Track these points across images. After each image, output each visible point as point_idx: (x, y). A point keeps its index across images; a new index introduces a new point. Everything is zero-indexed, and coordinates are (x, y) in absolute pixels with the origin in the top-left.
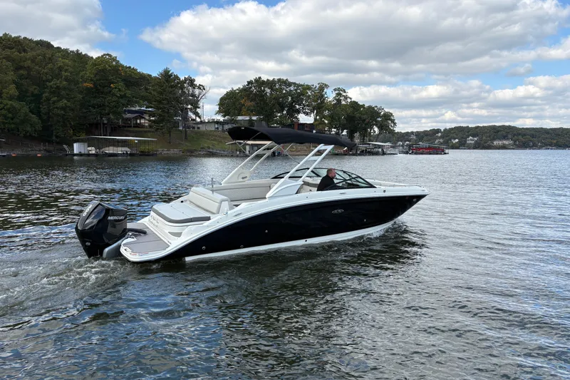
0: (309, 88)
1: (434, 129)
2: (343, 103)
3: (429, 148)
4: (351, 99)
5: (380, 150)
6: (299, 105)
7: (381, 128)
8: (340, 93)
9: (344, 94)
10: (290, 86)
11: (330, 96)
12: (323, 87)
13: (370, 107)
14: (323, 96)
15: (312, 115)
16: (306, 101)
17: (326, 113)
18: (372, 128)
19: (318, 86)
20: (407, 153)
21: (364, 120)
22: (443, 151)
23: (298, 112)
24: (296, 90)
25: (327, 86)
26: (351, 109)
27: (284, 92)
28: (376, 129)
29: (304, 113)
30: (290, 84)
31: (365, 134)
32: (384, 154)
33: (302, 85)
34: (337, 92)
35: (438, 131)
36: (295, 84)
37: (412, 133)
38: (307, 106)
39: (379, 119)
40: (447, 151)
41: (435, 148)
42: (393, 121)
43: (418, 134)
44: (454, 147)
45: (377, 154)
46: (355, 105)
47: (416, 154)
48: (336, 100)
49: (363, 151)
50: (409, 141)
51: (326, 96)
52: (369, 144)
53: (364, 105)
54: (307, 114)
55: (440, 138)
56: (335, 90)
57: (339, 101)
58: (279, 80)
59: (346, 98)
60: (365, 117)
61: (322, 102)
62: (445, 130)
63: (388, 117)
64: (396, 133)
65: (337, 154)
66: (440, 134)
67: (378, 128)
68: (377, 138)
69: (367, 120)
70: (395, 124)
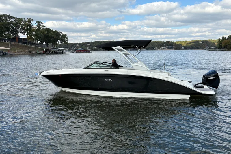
0: (22, 20)
1: (87, 42)
2: (41, 29)
3: (84, 50)
4: (45, 27)
5: (61, 51)
6: (18, 28)
7: (62, 41)
8: (39, 24)
9: (42, 24)
10: (11, 19)
11: (34, 25)
12: (30, 20)
13: (55, 31)
14: (30, 25)
15: (25, 34)
16: (22, 27)
17: (34, 33)
18: (57, 41)
19: (27, 20)
20: (74, 52)
21: (53, 37)
22: (89, 52)
23: (18, 32)
24: (15, 21)
25: (32, 20)
26: (47, 32)
27: (8, 21)
28: (59, 42)
29: (21, 33)
30: (11, 18)
31: (54, 43)
32: (63, 53)
33: (18, 19)
34: (38, 23)
35: (88, 43)
36: (14, 18)
37: (77, 44)
38: (22, 29)
39: (60, 37)
40: (91, 52)
41: (86, 50)
42: (67, 38)
43: (80, 44)
44: (95, 50)
45: (60, 53)
46: (48, 30)
47: (78, 53)
48: (38, 27)
49: (53, 52)
50: (76, 47)
51: (32, 25)
52: (56, 49)
53: (53, 30)
54: (23, 33)
55: (89, 46)
56: (37, 22)
57: (39, 28)
58: (5, 15)
59: (43, 26)
60: (53, 36)
61: (31, 28)
62: (91, 42)
63: (64, 36)
64: (68, 44)
65: (40, 54)
66: (89, 44)
67: (60, 41)
68: (60, 46)
69: (55, 37)
70: (68, 39)
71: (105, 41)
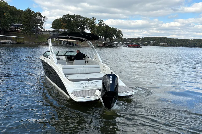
0: (88, 19)
1: (138, 38)
2: (102, 26)
3: (135, 45)
4: (105, 24)
5: (116, 45)
6: (85, 26)
7: (117, 36)
8: (101, 22)
9: (103, 22)
10: (81, 18)
11: (97, 23)
12: (94, 19)
13: (113, 28)
14: (94, 23)
15: (90, 30)
16: (88, 24)
17: (96, 30)
18: (113, 36)
19: (92, 18)
20: (126, 47)
21: (111, 33)
22: (140, 46)
23: (84, 29)
24: (84, 20)
25: (96, 19)
26: (106, 29)
27: (79, 20)
28: (115, 37)
29: (87, 29)
30: (81, 17)
31: (111, 38)
32: (117, 47)
33: (86, 18)
34: (100, 21)
35: (140, 38)
36: (83, 17)
37: (130, 39)
38: (88, 26)
39: (116, 33)
40: (141, 46)
41: (137, 45)
42: (122, 34)
43: (132, 39)
44: (145, 45)
45: (114, 47)
46: (107, 27)
47: (129, 47)
48: (99, 24)
49: (109, 45)
50: (129, 42)
51: (95, 23)
52: (112, 43)
53: (111, 27)
54: (88, 30)
55: (140, 41)
56: (99, 20)
57: (101, 25)
58: (77, 15)
59: (103, 24)
60: (111, 32)
61: (94, 25)
62: (142, 38)
63: (120, 32)
64: (122, 39)
65: (99, 46)
66: (140, 40)
67: (116, 36)
68: (115, 41)
69: (112, 33)
70: (122, 35)
71: (156, 37)
